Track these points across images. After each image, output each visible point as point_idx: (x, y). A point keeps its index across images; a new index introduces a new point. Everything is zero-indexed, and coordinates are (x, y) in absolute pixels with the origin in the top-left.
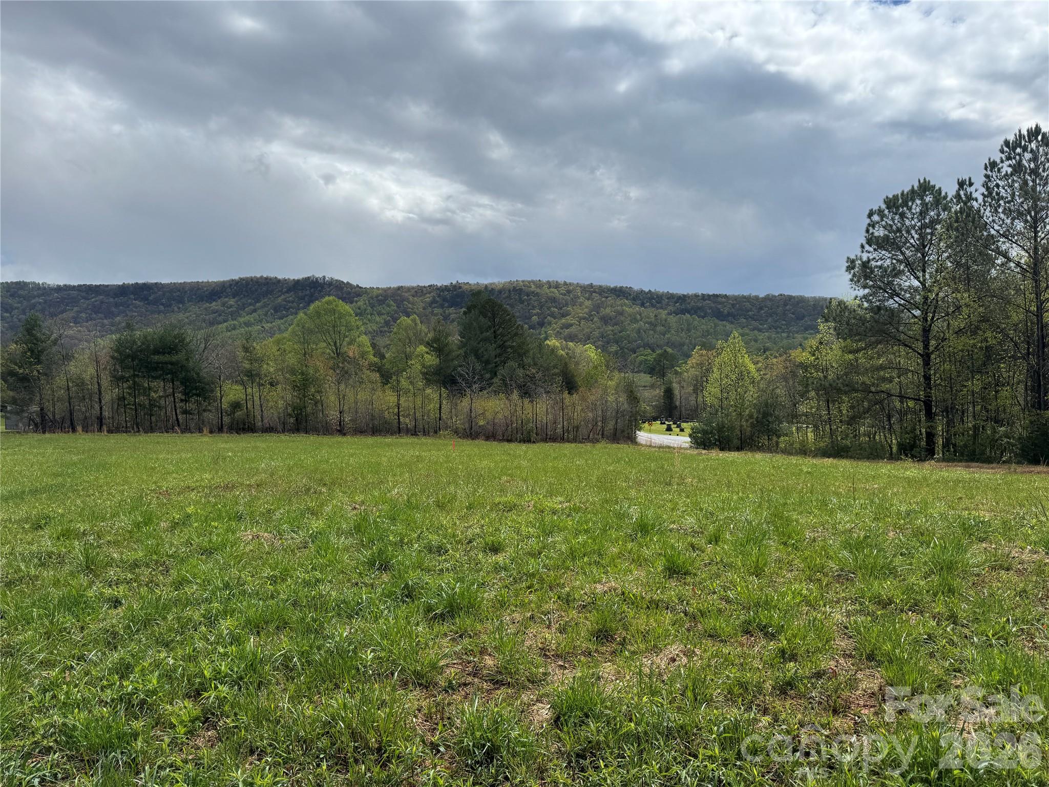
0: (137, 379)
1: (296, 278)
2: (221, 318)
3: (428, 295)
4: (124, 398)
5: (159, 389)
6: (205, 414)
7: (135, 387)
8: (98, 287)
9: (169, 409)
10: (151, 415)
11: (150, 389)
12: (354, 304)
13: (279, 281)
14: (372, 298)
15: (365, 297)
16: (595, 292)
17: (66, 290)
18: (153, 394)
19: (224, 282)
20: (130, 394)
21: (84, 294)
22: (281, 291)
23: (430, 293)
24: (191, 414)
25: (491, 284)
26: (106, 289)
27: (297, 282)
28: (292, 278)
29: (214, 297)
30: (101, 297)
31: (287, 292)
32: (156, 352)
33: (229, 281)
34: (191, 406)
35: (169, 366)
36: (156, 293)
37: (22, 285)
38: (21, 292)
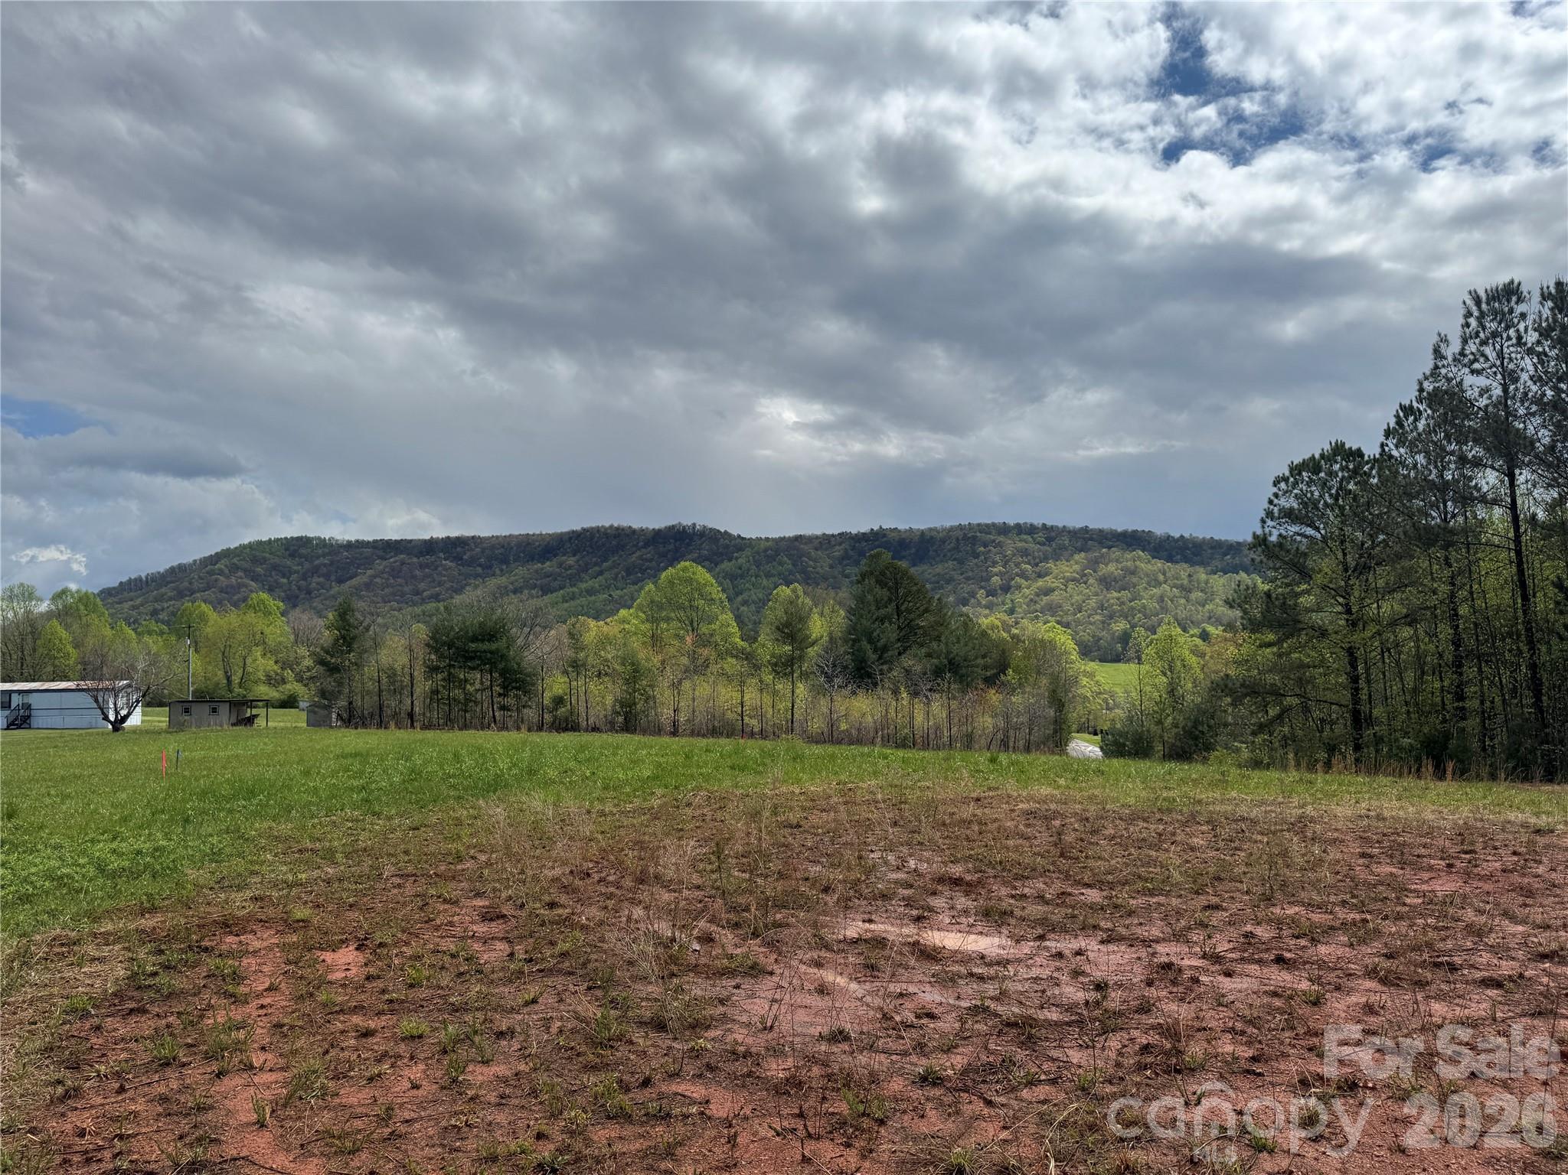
0: (452, 670)
1: (657, 527)
2: (556, 584)
3: (837, 547)
4: (437, 692)
5: (476, 680)
6: (525, 711)
7: (450, 679)
8: (398, 543)
9: (485, 705)
10: (466, 711)
11: (466, 681)
12: (734, 561)
13: (634, 531)
14: (758, 553)
15: (748, 552)
16: (1091, 539)
17: (358, 547)
18: (468, 686)
19: (562, 533)
20: (444, 687)
21: (381, 553)
22: (636, 545)
23: (840, 544)
24: (509, 710)
25: (931, 529)
26: (409, 545)
27: (657, 533)
28: (651, 527)
29: (549, 555)
30: (402, 556)
31: (644, 546)
32: (474, 639)
33: (568, 533)
34: (510, 701)
35: (489, 655)
36: (473, 550)
37: (303, 542)
38: (303, 551)
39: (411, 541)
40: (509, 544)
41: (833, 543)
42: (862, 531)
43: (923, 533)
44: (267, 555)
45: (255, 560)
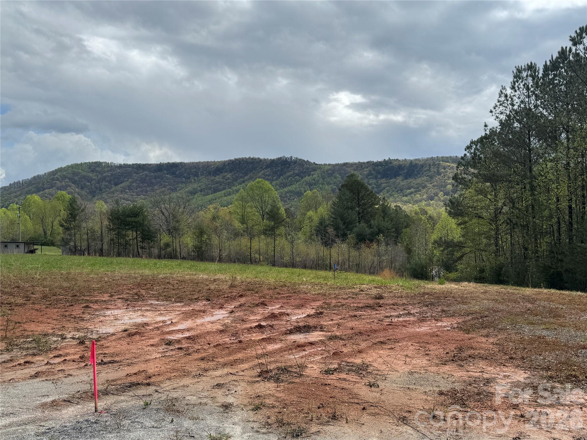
0: (119, 230)
1: (272, 159)
2: (221, 187)
3: (366, 169)
4: (113, 240)
6: (152, 249)
7: (118, 234)
8: (144, 165)
9: (134, 246)
10: (126, 249)
11: (126, 235)
12: (311, 176)
14: (324, 172)
15: (318, 171)
17: (124, 167)
18: (126, 238)
19: (224, 161)
21: (135, 170)
22: (261, 168)
23: (367, 168)
24: (145, 249)
25: (416, 160)
26: (150, 166)
27: (273, 161)
28: (269, 158)
29: (218, 172)
30: (146, 172)
31: (266, 168)
33: (228, 161)
34: (145, 245)
35: (134, 224)
36: (181, 169)
37: (98, 164)
38: (97, 169)
39: (150, 165)
40: (198, 166)
41: (364, 167)
42: (380, 161)
43: (411, 161)
44: (80, 171)
45: (75, 174)
